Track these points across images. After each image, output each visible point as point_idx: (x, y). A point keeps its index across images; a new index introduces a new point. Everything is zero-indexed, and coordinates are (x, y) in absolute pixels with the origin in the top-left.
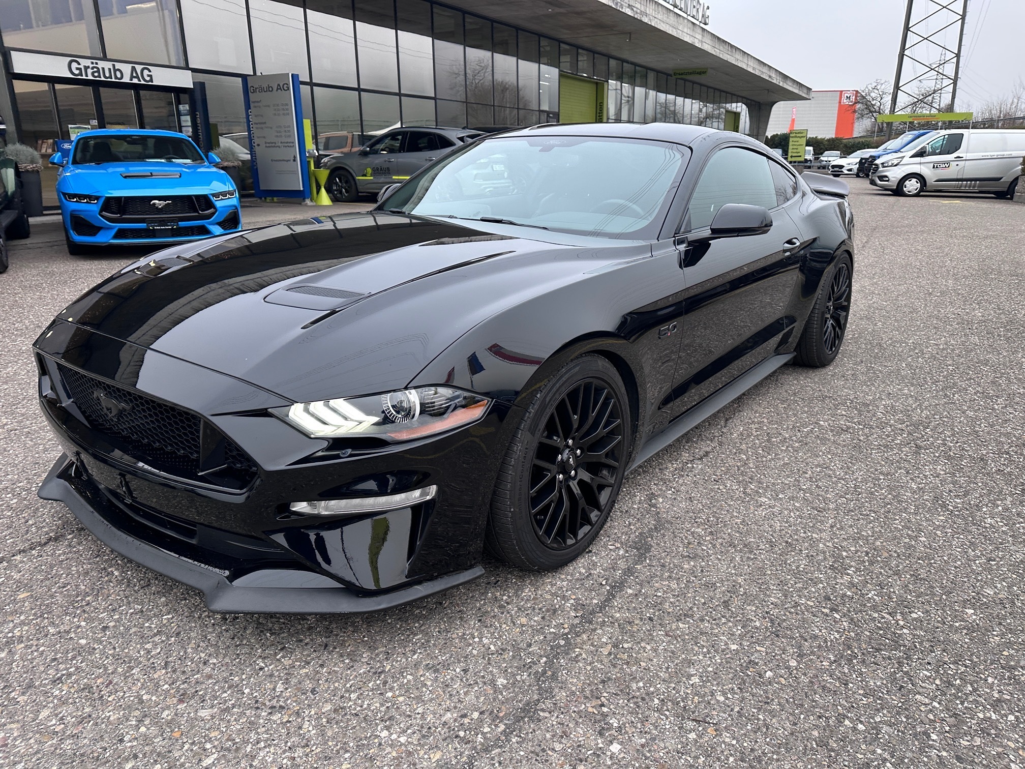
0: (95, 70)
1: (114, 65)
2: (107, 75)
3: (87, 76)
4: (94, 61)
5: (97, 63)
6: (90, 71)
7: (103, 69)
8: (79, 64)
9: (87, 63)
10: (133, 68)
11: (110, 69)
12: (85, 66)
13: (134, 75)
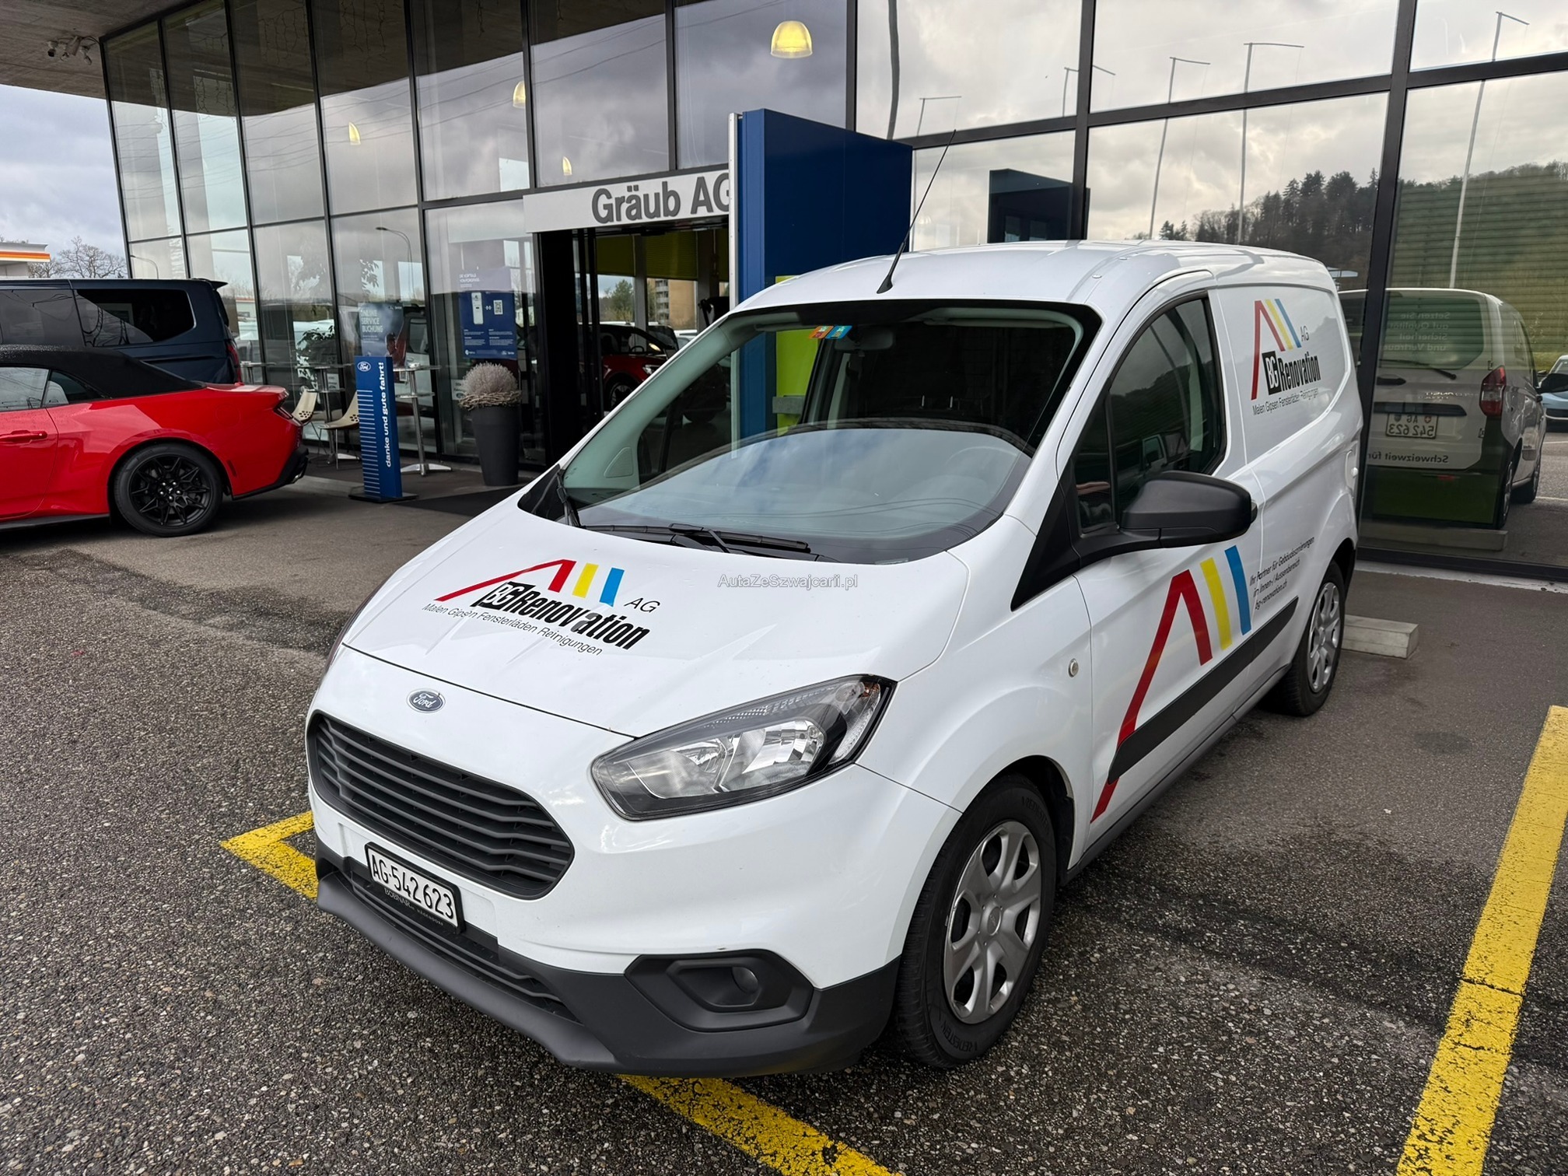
0: (634, 202)
1: (665, 184)
2: (652, 209)
3: (619, 219)
4: (632, 184)
5: (636, 188)
6: (625, 206)
7: (646, 197)
8: (609, 197)
9: (619, 190)
10: (701, 183)
11: (657, 195)
12: (616, 199)
13: (702, 198)
